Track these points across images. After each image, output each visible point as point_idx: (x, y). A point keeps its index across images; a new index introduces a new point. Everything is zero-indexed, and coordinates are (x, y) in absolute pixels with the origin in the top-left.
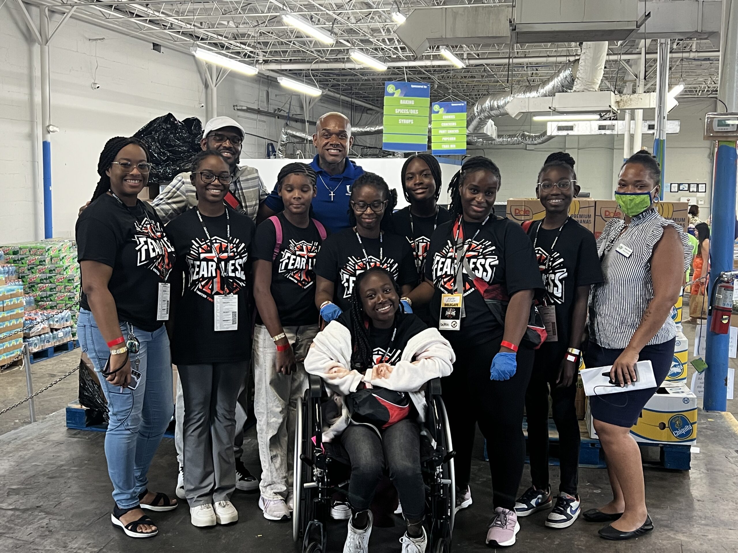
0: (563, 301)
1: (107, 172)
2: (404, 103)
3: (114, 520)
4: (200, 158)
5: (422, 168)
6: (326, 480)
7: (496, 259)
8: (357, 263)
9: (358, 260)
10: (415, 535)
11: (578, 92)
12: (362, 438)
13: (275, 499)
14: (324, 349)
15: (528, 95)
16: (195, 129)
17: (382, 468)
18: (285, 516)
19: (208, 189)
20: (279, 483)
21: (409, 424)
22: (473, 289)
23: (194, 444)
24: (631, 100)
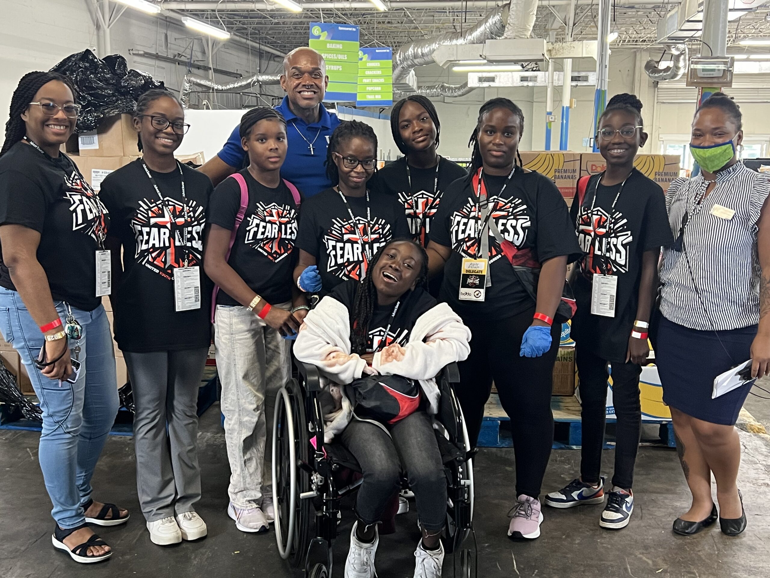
0: (627, 270)
1: (22, 115)
2: (331, 47)
3: (56, 543)
4: (150, 98)
5: (418, 113)
6: (331, 489)
7: (528, 220)
8: (343, 226)
9: (344, 222)
10: (431, 547)
11: (510, 39)
12: (371, 438)
13: (249, 508)
14: (319, 332)
15: (454, 42)
16: (119, 68)
17: (400, 473)
18: (263, 526)
19: (157, 138)
20: (253, 490)
21: (422, 417)
22: (500, 256)
23: (148, 448)
24: (563, 48)
